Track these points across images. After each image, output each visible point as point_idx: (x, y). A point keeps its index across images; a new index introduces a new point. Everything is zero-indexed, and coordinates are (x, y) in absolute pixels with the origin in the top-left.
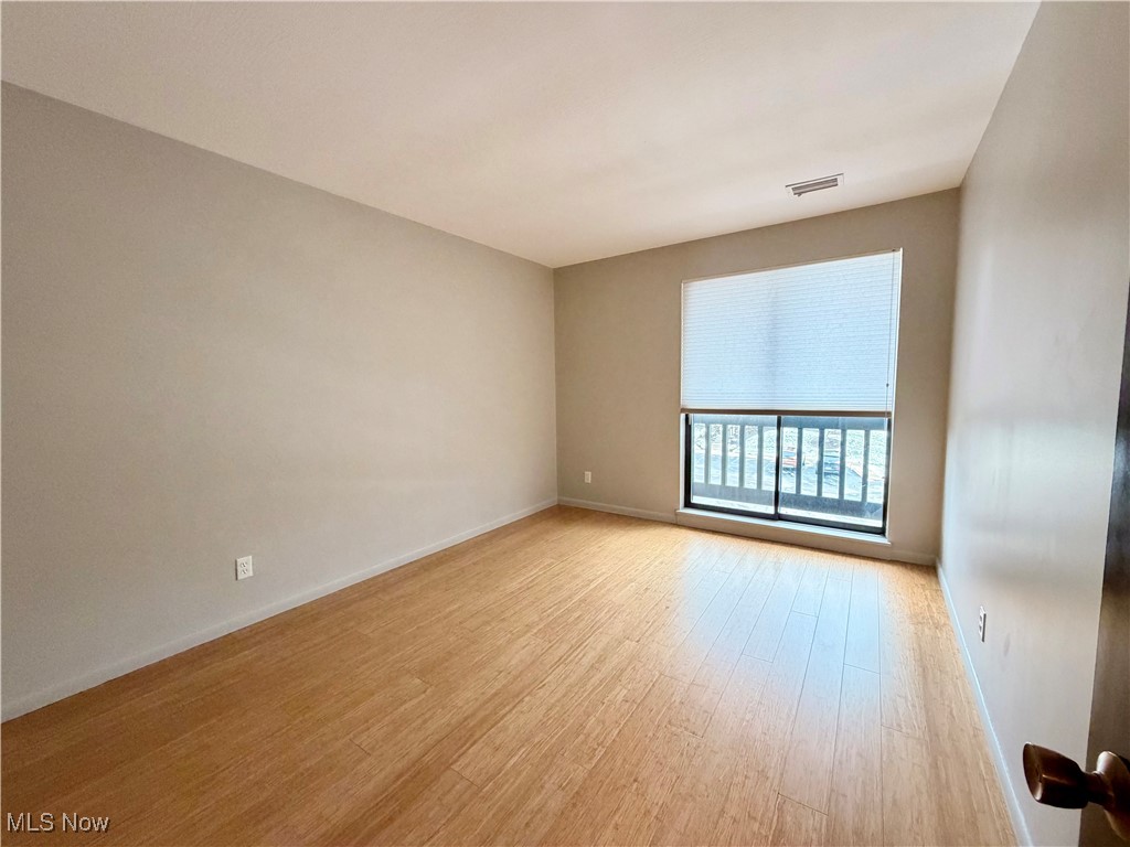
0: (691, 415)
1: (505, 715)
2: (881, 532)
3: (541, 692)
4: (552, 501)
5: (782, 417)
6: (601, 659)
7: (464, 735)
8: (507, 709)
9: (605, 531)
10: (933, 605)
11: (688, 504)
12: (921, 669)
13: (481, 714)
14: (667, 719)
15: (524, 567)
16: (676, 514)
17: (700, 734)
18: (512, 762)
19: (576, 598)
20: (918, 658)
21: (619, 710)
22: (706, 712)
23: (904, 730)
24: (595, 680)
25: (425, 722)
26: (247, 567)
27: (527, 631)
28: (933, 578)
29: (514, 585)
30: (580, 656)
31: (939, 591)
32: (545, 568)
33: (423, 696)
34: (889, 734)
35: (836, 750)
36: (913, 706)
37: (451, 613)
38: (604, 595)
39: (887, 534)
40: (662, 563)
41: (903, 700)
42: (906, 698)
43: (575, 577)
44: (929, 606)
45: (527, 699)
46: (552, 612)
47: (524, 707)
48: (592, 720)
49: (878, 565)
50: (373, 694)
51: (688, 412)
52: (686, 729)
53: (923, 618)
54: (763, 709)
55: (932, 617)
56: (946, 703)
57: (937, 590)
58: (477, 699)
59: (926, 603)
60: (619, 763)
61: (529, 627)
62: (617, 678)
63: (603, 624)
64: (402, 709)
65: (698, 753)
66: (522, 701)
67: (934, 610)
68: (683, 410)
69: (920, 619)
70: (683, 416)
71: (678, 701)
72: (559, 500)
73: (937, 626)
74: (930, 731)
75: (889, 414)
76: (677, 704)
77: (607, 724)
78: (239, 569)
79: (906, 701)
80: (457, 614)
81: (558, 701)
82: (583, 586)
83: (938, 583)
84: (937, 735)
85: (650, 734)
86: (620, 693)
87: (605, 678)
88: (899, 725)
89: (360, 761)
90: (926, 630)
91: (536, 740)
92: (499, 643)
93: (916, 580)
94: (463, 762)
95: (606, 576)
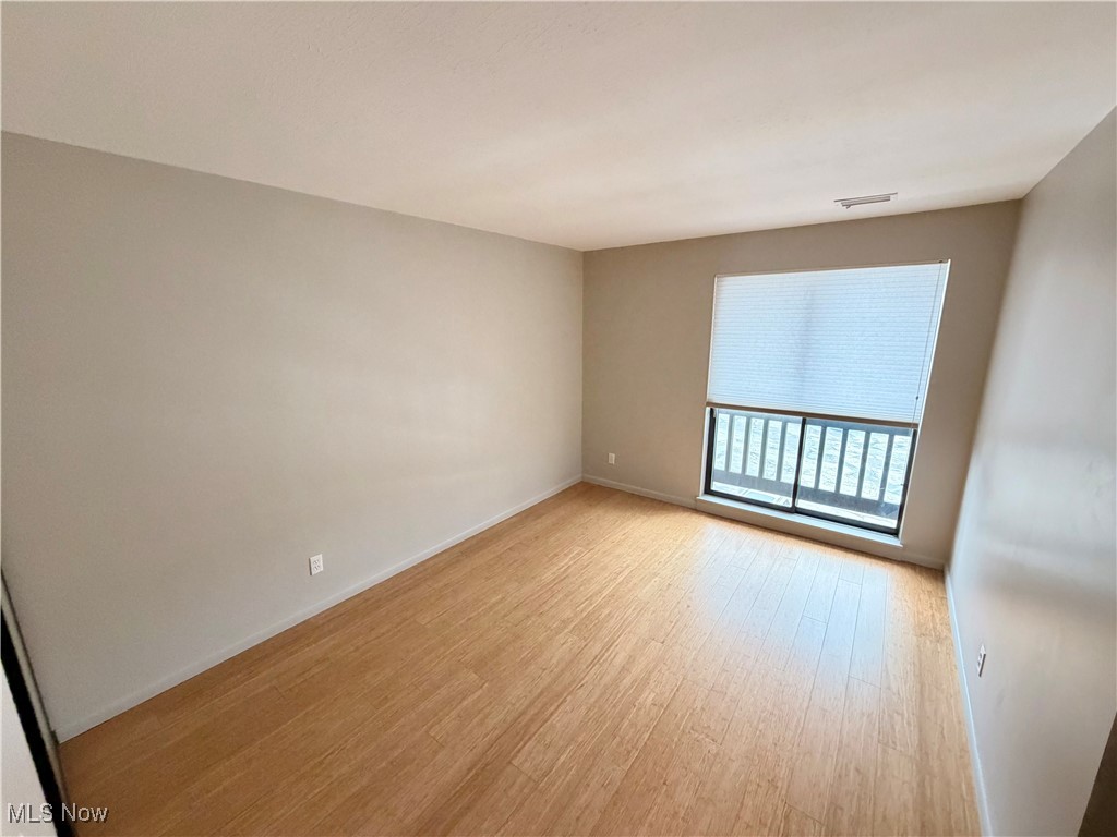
0: (716, 409)
1: (552, 714)
2: (894, 533)
3: (581, 692)
4: (577, 478)
5: (806, 418)
6: (631, 659)
7: (520, 730)
8: (552, 709)
9: (629, 514)
10: (937, 615)
11: (708, 491)
12: (919, 686)
13: (533, 711)
14: (690, 725)
15: (556, 555)
16: (696, 501)
17: (719, 741)
18: (562, 759)
19: (605, 593)
20: (917, 673)
21: (649, 714)
22: (724, 719)
23: (898, 747)
24: (627, 681)
25: (486, 716)
26: (318, 563)
27: (565, 627)
28: (940, 585)
29: (548, 576)
30: (612, 656)
31: (944, 599)
32: (574, 558)
33: (480, 691)
34: (884, 751)
35: (837, 764)
36: (909, 723)
37: (495, 604)
38: (630, 590)
39: (900, 535)
40: (682, 555)
41: (900, 718)
42: (902, 715)
43: (604, 569)
44: (933, 615)
45: (569, 698)
46: (585, 608)
47: (567, 707)
48: (626, 723)
49: (888, 565)
50: (439, 687)
51: (713, 406)
52: (707, 736)
53: (926, 630)
54: (774, 720)
55: (934, 628)
56: (939, 722)
57: (942, 598)
58: (525, 697)
59: (930, 613)
60: (651, 765)
61: (565, 623)
62: (646, 681)
63: (630, 623)
64: (465, 703)
65: (718, 760)
66: (565, 700)
67: (938, 620)
68: (709, 404)
69: (923, 631)
70: (708, 409)
71: (699, 707)
72: (583, 477)
73: (939, 640)
74: (921, 750)
75: (916, 425)
76: (698, 709)
77: (639, 728)
78: (313, 566)
79: (903, 719)
80: (500, 606)
81: (596, 701)
82: (611, 580)
83: (944, 590)
84: (927, 754)
85: (676, 739)
86: (648, 697)
87: (635, 681)
88: (894, 743)
89: (436, 753)
90: (928, 642)
91: (581, 739)
92: (540, 639)
93: (925, 584)
94: (521, 757)
95: (631, 568)
